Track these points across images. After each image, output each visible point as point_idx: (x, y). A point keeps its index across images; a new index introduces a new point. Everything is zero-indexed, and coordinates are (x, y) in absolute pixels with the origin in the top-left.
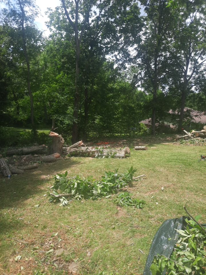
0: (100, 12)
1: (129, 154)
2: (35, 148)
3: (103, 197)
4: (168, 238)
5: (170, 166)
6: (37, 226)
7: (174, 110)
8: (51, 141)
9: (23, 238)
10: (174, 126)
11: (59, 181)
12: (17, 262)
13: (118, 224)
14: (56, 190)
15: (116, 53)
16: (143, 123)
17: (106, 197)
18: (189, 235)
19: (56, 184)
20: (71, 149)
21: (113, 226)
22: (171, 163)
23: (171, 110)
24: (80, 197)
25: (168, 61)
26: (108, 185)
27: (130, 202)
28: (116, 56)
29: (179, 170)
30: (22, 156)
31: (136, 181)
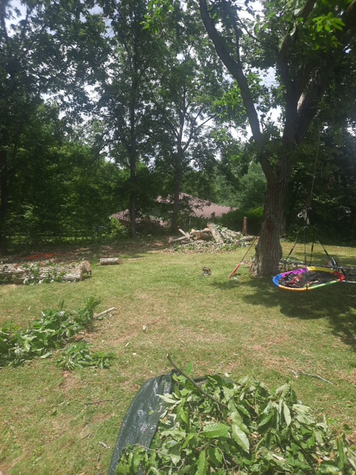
0: (28, 12)
1: (89, 273)
3: (36, 357)
4: (149, 410)
5: (157, 289)
7: (164, 196)
10: (166, 223)
13: (64, 405)
15: (62, 92)
16: (115, 217)
17: (42, 357)
18: (178, 400)
21: (54, 410)
22: (159, 283)
23: (160, 197)
25: (152, 116)
26: (44, 333)
27: (88, 360)
28: (61, 97)
29: (171, 294)
31: (100, 320)
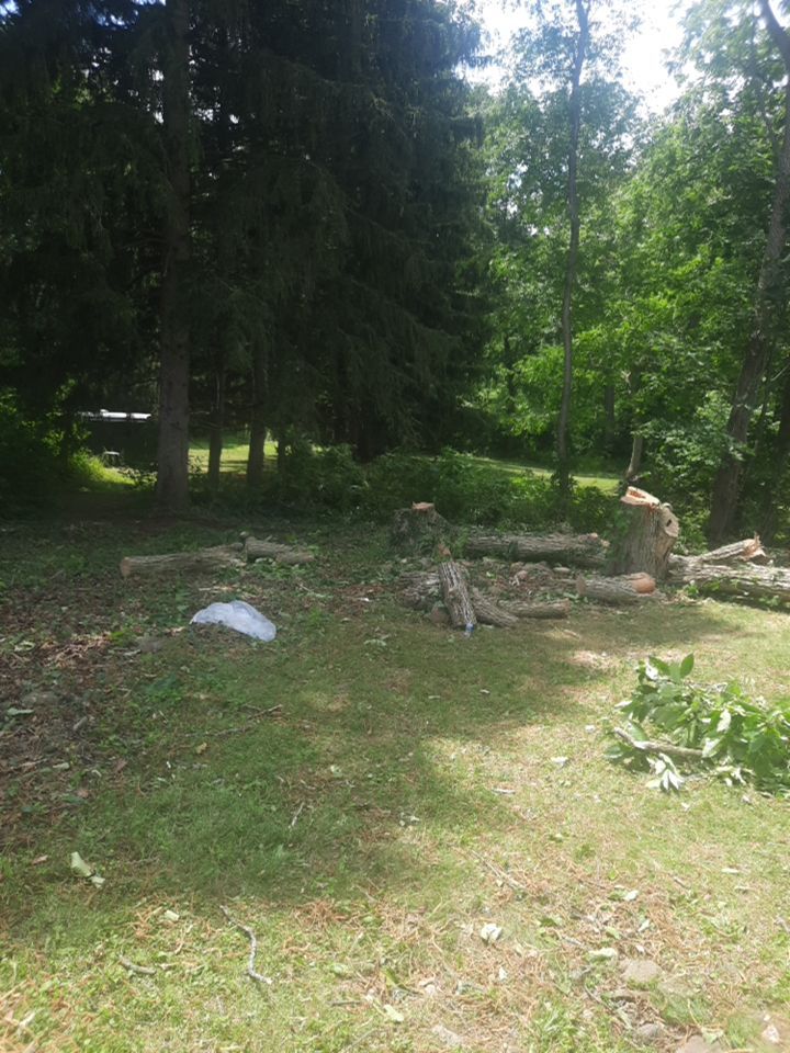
2: (558, 541)
6: (559, 836)
8: (623, 524)
9: (506, 866)
11: (656, 689)
12: (486, 942)
14: (636, 720)
19: (641, 698)
20: (706, 566)
24: (737, 773)
30: (513, 565)
